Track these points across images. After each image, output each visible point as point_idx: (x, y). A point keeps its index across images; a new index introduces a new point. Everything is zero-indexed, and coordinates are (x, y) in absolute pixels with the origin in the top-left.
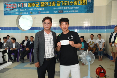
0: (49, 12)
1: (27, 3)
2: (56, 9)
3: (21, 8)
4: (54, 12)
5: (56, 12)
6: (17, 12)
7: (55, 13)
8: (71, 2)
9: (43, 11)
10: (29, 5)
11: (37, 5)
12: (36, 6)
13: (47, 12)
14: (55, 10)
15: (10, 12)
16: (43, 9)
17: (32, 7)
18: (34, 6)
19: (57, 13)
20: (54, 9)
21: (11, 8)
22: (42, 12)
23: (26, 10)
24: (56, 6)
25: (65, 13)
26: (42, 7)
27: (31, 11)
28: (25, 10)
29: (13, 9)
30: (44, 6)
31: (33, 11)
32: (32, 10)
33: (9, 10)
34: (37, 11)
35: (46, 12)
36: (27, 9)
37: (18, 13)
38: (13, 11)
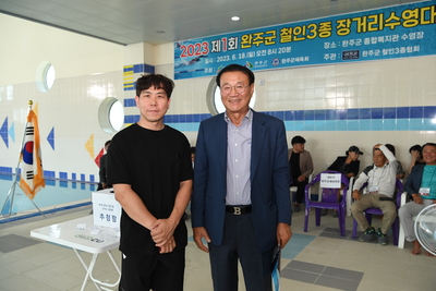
0: (307, 59)
1: (239, 36)
2: (334, 45)
3: (221, 53)
4: (326, 56)
5: (333, 56)
6: (210, 65)
7: (329, 61)
8: (393, 16)
9: (286, 55)
10: (245, 42)
11: (270, 39)
12: (266, 43)
13: (302, 59)
14: (330, 51)
15: (189, 69)
16: (289, 49)
17: (253, 47)
18: (258, 43)
19: (337, 60)
20: (327, 45)
21: (195, 56)
22: (283, 61)
23: (234, 57)
24: (334, 37)
25: (369, 58)
26: (286, 44)
27: (249, 59)
28: (231, 57)
29: (198, 60)
30: (292, 39)
31: (256, 59)
32: (251, 55)
33: (187, 63)
34: (267, 57)
35: (297, 60)
36: (237, 56)
37: (211, 70)
38: (197, 65)
